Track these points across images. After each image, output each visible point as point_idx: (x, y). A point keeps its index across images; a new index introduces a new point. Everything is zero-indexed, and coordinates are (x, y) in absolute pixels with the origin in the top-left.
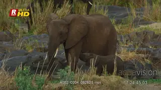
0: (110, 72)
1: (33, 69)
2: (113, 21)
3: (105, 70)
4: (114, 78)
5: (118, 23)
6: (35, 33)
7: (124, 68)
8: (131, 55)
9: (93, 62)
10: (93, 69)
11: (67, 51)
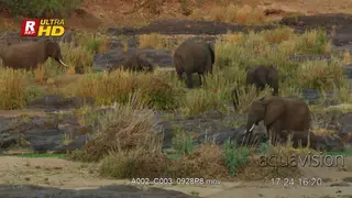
0: (304, 145)
1: (239, 143)
2: (307, 102)
3: (300, 144)
4: (307, 150)
5: (311, 103)
6: (241, 112)
7: (316, 143)
8: (322, 130)
9: (290, 137)
10: (290, 143)
11: (268, 127)
